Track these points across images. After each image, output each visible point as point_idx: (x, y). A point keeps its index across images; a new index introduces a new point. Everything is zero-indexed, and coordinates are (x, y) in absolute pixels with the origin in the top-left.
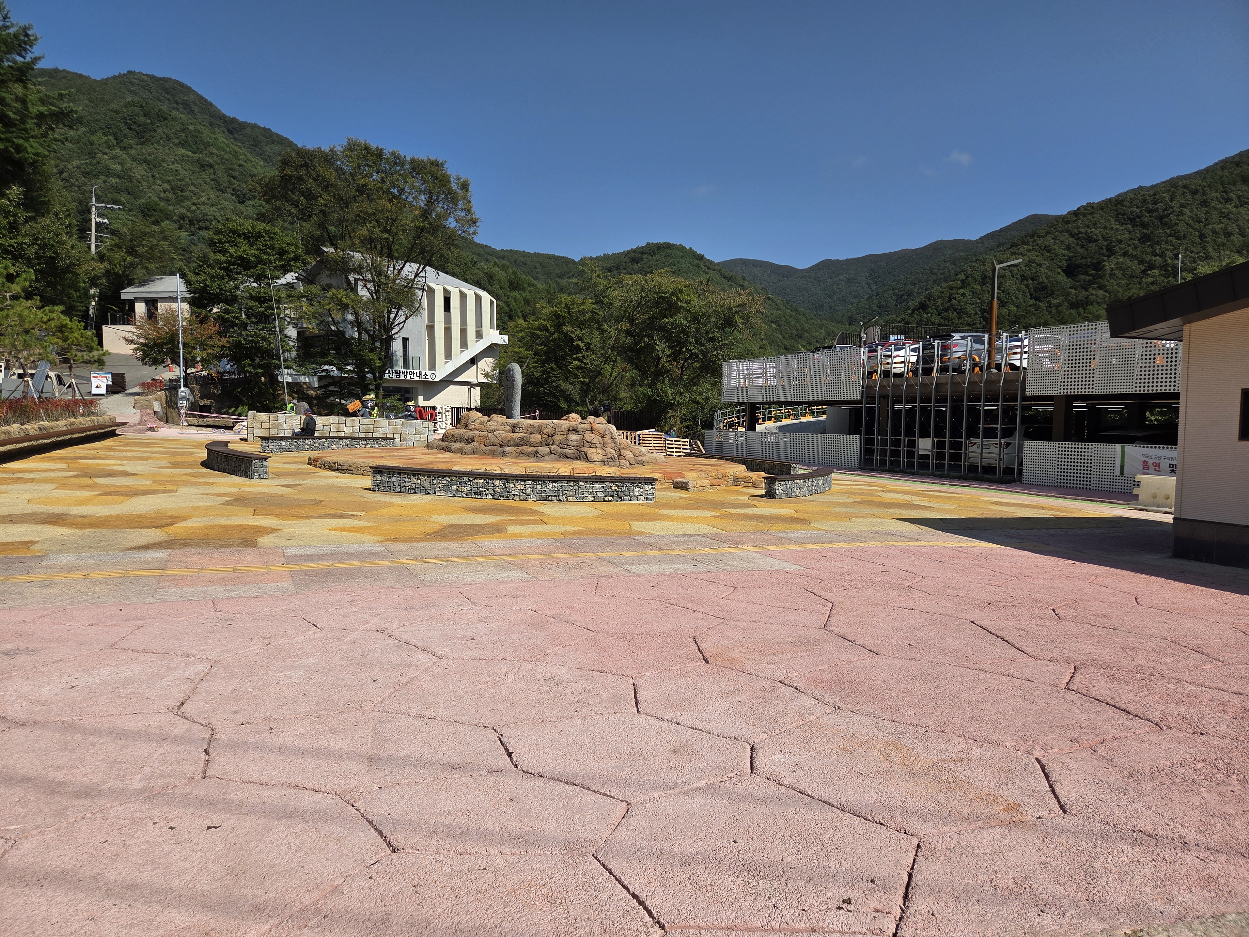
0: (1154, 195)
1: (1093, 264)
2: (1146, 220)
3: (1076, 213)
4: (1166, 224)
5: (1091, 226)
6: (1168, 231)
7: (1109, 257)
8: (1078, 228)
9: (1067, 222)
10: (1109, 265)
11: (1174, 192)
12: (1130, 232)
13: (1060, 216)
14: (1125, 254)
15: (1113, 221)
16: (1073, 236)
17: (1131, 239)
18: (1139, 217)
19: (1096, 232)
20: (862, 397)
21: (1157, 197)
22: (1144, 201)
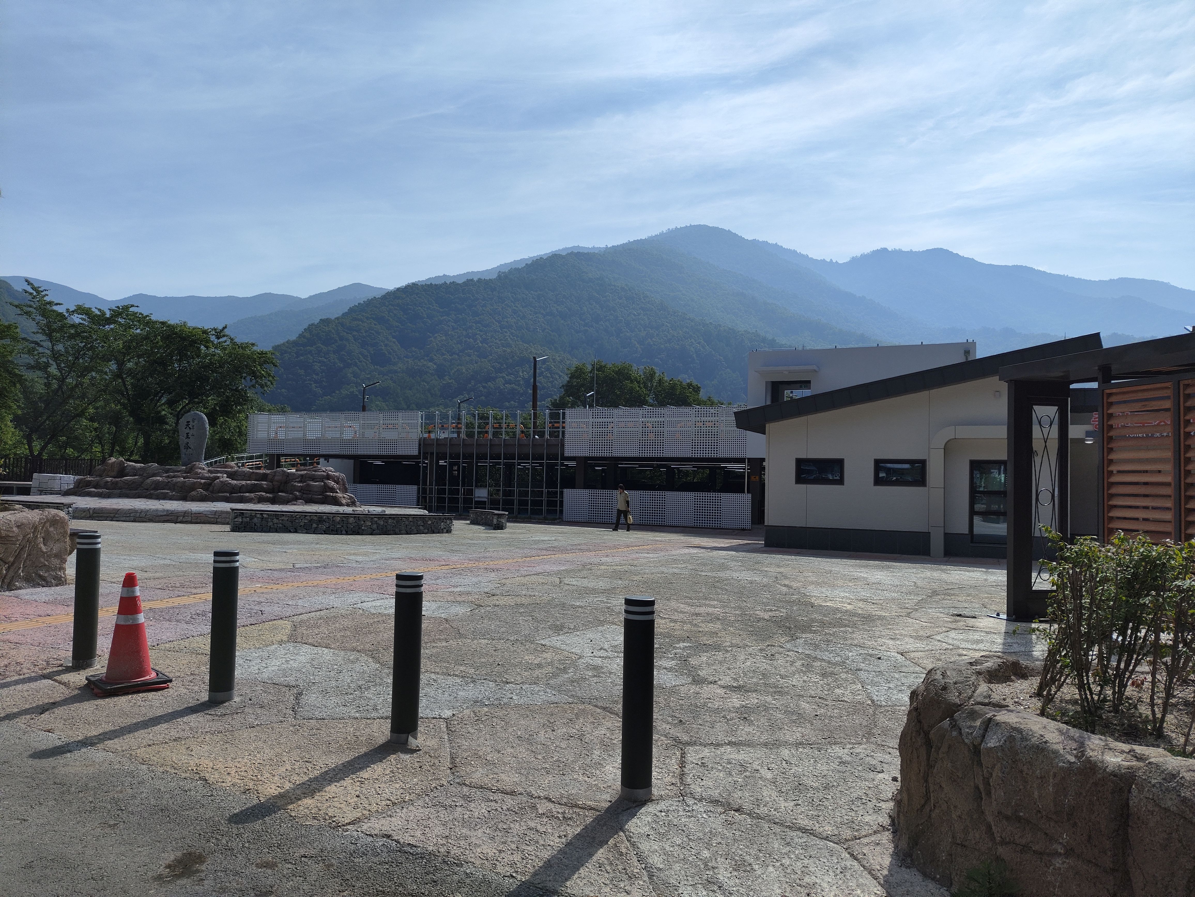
20: (420, 453)
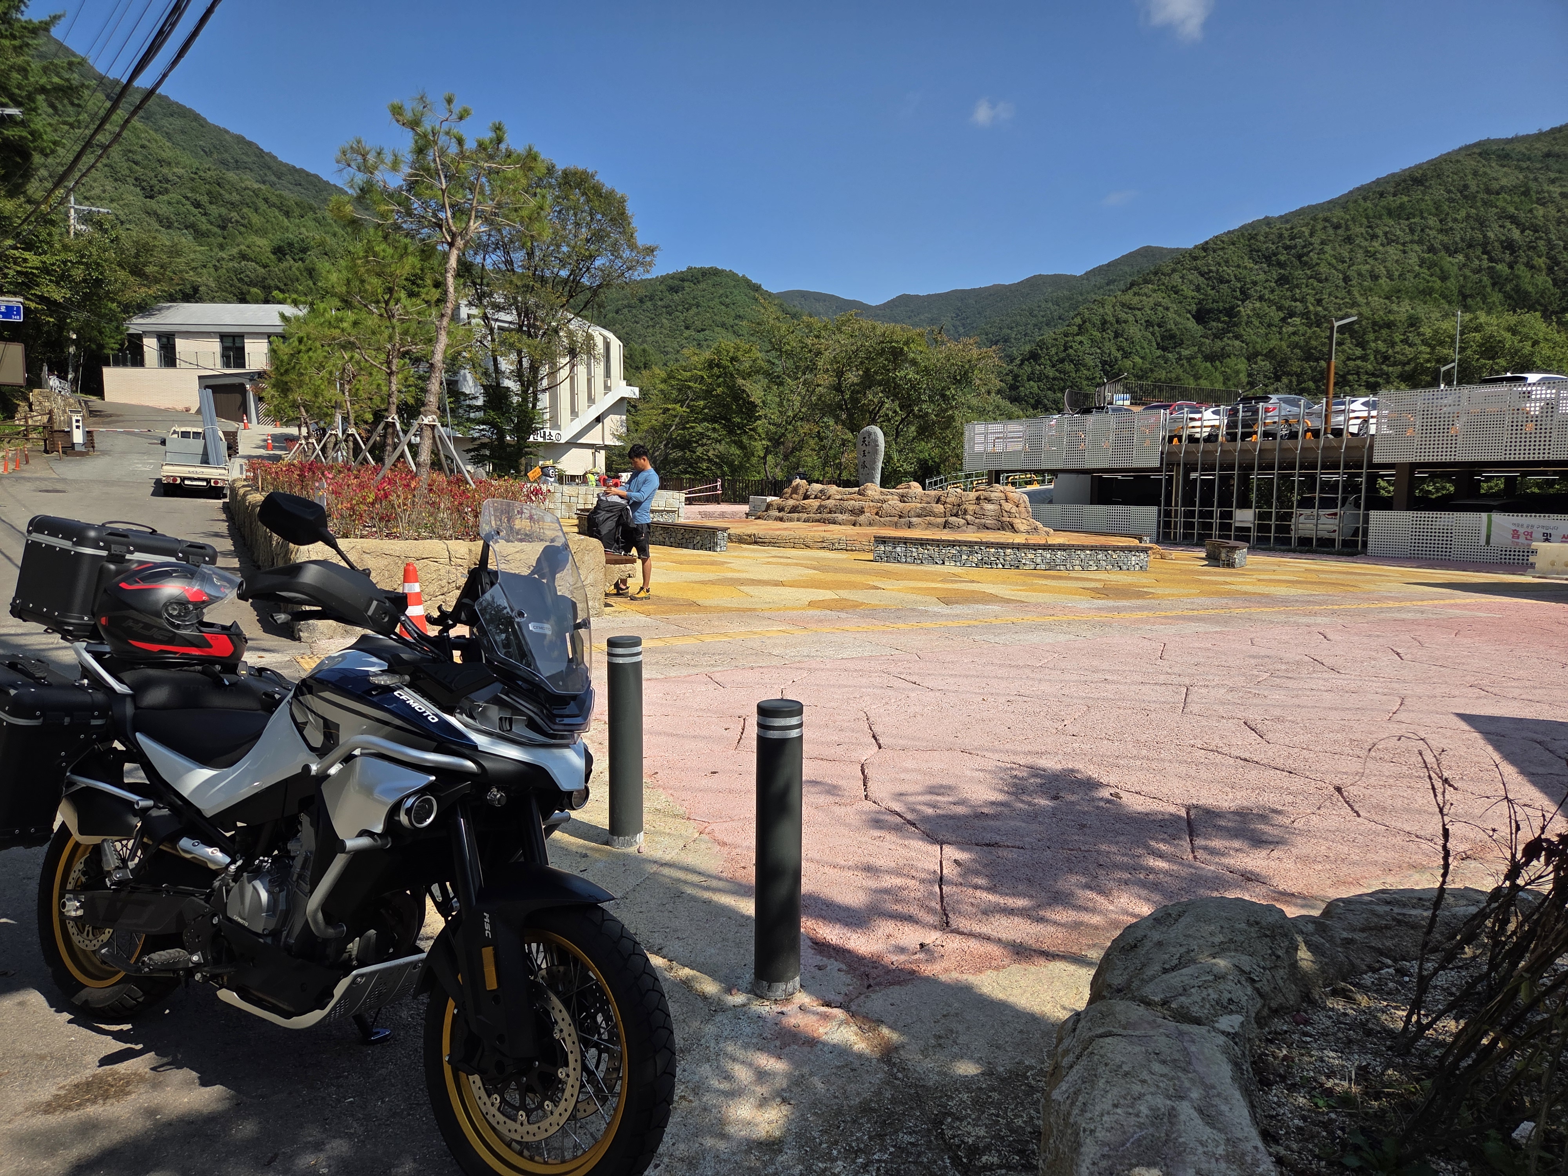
0: (1292, 228)
1: (1225, 309)
2: (1282, 258)
3: (1205, 247)
4: (1306, 264)
5: (1223, 264)
6: (1308, 272)
7: (1243, 301)
8: (1208, 265)
9: (1195, 259)
10: (1245, 310)
11: (1313, 226)
12: (1265, 272)
13: (1186, 251)
14: (1261, 298)
15: (1246, 258)
16: (1202, 275)
17: (1267, 281)
18: (1275, 255)
19: (1229, 271)
20: (1162, 464)
21: (1295, 231)
22: (1281, 236)
